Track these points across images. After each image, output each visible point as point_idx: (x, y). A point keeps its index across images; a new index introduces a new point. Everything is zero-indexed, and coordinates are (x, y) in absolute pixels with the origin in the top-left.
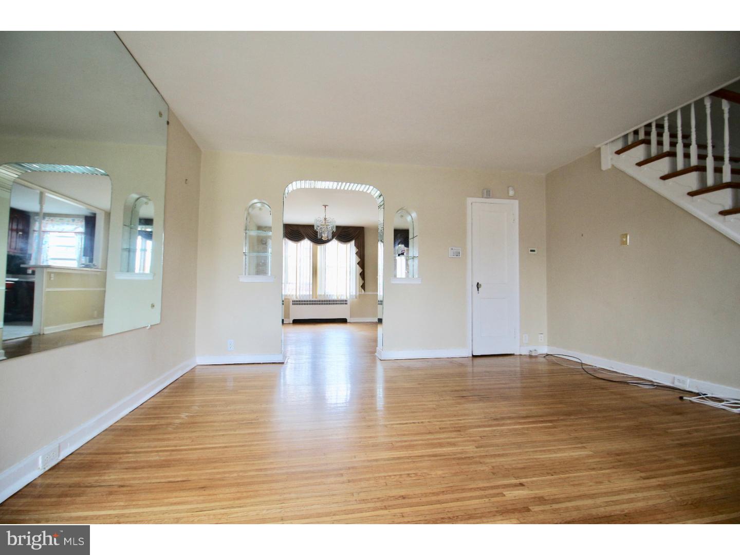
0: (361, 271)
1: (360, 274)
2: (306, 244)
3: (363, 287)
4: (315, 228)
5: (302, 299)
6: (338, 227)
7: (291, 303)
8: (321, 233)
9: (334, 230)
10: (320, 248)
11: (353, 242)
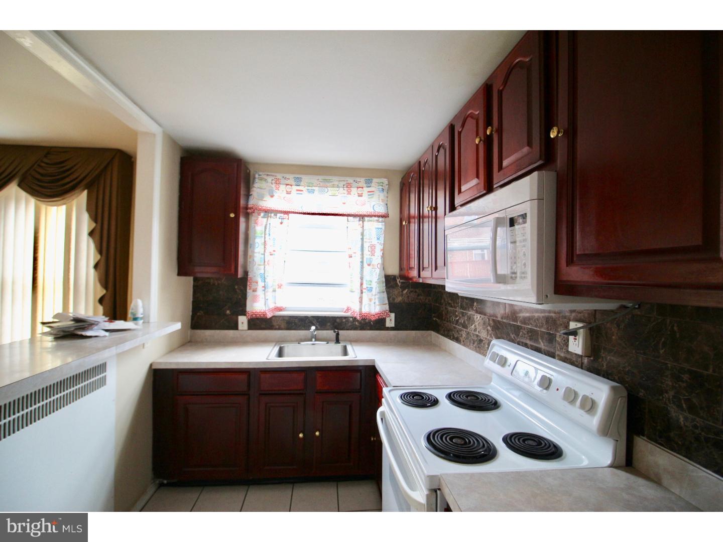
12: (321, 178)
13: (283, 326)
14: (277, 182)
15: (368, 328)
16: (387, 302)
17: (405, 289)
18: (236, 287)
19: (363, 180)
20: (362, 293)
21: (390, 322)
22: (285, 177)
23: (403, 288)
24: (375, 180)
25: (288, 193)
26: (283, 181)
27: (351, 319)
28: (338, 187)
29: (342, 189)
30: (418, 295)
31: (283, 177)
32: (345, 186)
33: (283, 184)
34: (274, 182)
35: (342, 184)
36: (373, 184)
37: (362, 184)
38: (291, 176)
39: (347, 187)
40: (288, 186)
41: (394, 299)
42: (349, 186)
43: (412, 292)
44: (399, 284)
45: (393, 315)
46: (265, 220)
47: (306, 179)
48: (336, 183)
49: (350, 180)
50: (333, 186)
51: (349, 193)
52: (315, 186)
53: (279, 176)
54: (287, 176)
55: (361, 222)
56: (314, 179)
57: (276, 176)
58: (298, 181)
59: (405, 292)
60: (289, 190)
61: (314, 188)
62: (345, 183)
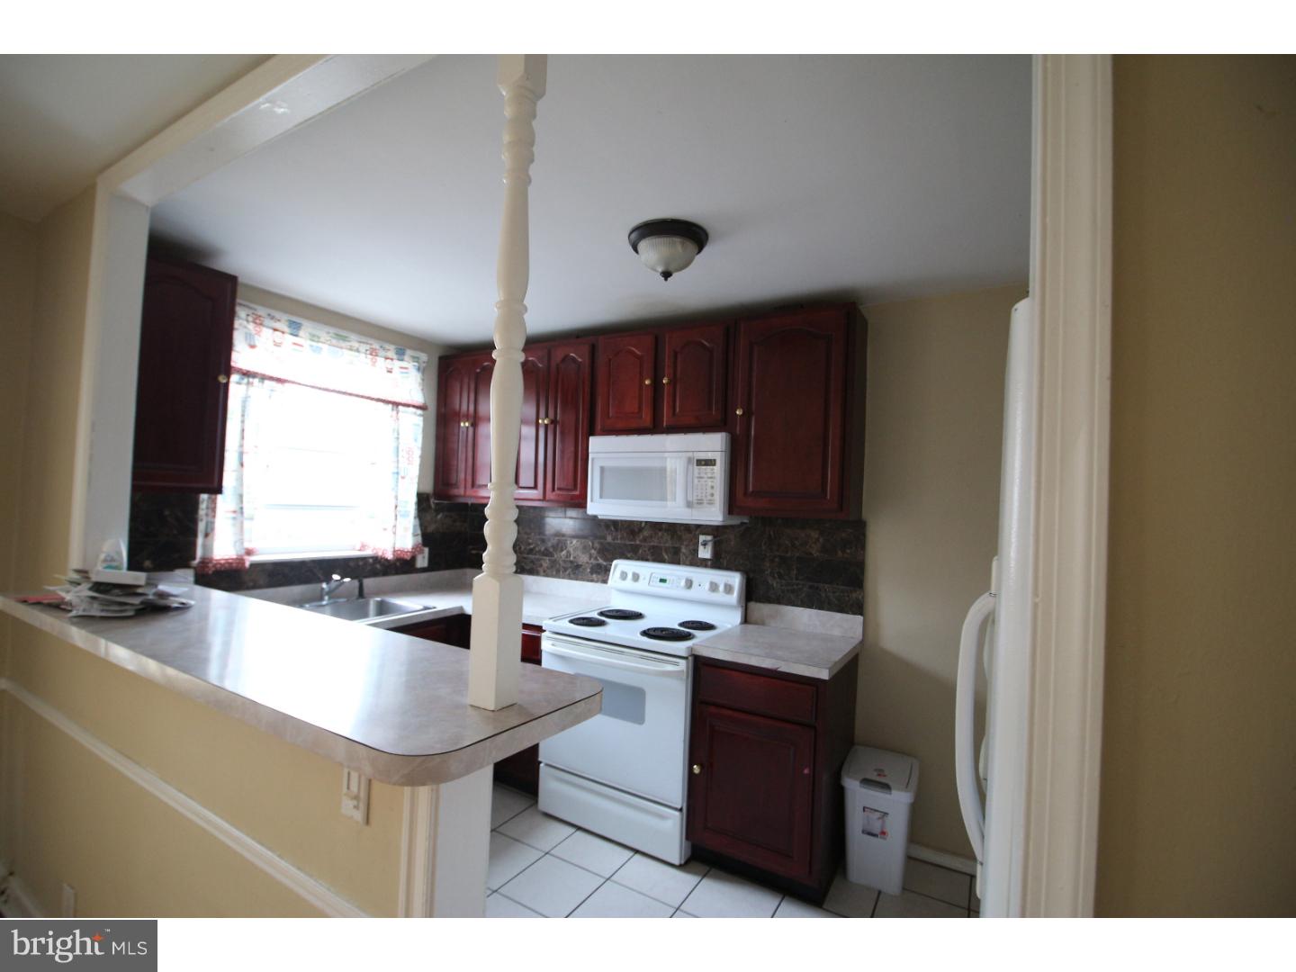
12: (333, 330)
13: (261, 582)
14: (258, 321)
15: (393, 572)
16: (419, 532)
17: (438, 514)
18: (167, 513)
19: (392, 347)
20: (396, 519)
21: (422, 562)
22: (272, 314)
23: (437, 511)
24: (409, 352)
25: (277, 345)
26: (267, 322)
27: (371, 560)
28: (358, 351)
29: (364, 355)
30: (454, 521)
31: (269, 315)
32: (368, 352)
33: (268, 327)
34: (250, 319)
35: (363, 348)
36: (406, 357)
37: (391, 354)
38: (285, 317)
39: (371, 354)
40: (277, 333)
41: (426, 528)
42: (373, 353)
43: (446, 516)
44: (433, 506)
45: (426, 550)
46: (243, 387)
47: (308, 327)
48: (356, 345)
49: (376, 345)
50: (351, 349)
51: (374, 363)
52: (322, 342)
53: (262, 311)
54: (277, 314)
55: (395, 412)
56: (324, 332)
57: (255, 310)
58: (295, 328)
59: (439, 516)
60: (278, 341)
61: (320, 345)
62: (368, 347)
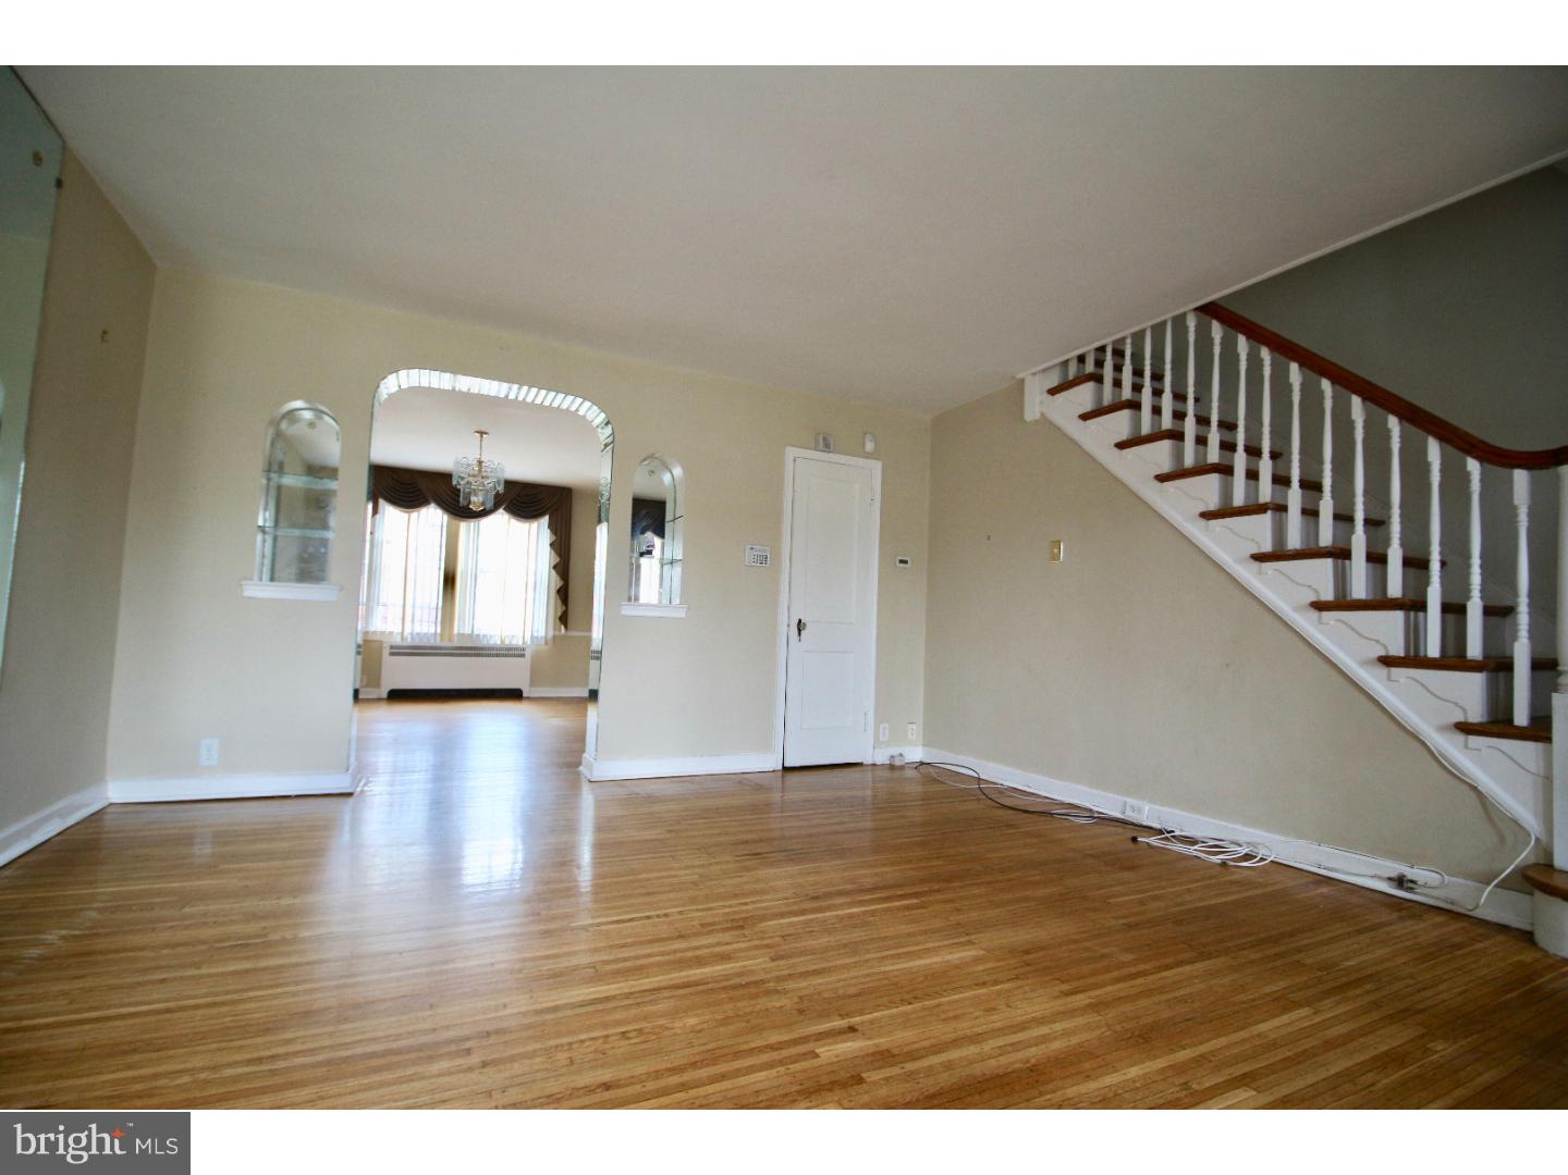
0: (560, 583)
1: (559, 591)
2: (432, 517)
3: (564, 619)
4: (454, 483)
5: (417, 642)
6: (509, 484)
7: (386, 652)
8: (469, 494)
9: (501, 489)
10: (465, 527)
11: (545, 520)
